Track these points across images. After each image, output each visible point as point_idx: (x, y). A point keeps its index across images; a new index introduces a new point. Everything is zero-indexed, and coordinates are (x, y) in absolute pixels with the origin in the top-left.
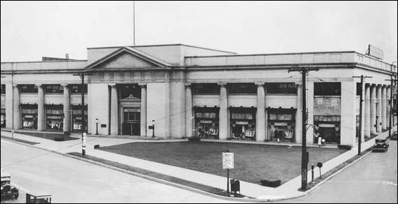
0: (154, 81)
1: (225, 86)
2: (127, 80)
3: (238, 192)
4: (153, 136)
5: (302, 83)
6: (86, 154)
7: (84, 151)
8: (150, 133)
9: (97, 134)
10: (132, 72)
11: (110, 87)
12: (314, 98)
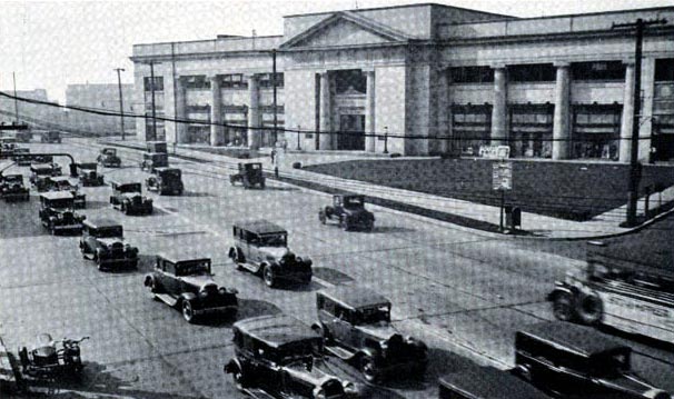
0: (386, 65)
1: (501, 70)
2: (345, 64)
3: (518, 227)
4: (386, 151)
5: (634, 61)
6: (280, 173)
7: (276, 170)
8: (380, 146)
9: (299, 148)
10: (353, 51)
11: (318, 77)
12: (655, 85)
